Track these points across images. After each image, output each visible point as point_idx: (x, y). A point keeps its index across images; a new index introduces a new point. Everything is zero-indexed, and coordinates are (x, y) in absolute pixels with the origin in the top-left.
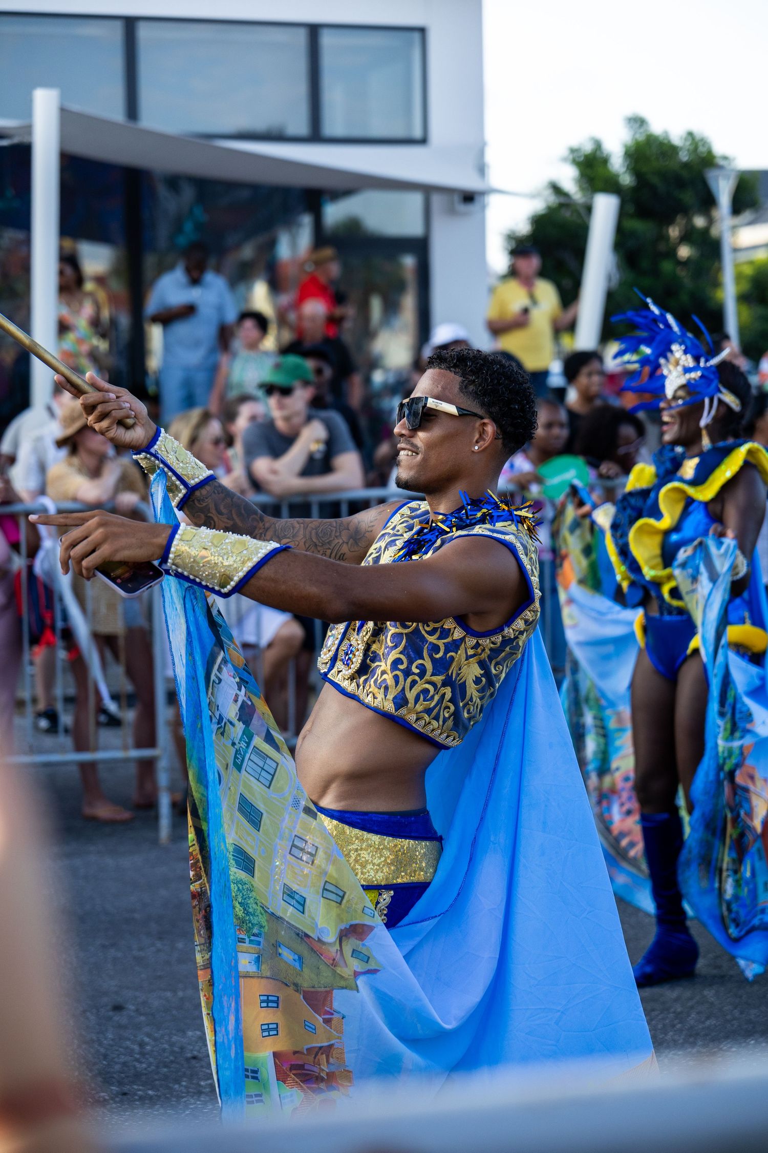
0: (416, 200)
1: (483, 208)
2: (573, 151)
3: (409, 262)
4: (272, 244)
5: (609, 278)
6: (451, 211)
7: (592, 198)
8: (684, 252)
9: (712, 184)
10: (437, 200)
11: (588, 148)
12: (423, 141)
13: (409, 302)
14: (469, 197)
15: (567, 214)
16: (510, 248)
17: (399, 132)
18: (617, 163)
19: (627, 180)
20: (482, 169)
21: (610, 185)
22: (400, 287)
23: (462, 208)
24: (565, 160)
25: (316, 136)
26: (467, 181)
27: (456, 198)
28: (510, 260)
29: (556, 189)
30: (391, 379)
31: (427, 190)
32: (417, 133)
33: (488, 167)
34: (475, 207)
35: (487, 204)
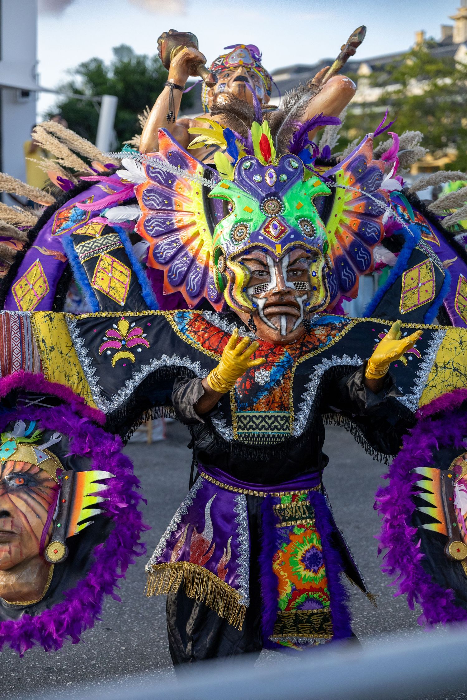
1: (35, 100)
2: (84, 65)
5: (111, 145)
6: (15, 102)
7: (100, 97)
10: (5, 93)
11: (93, 66)
14: (25, 93)
15: (80, 106)
18: (110, 75)
19: (119, 87)
20: (35, 76)
21: (111, 92)
23: (21, 99)
24: (78, 72)
26: (24, 83)
27: (19, 93)
29: (73, 88)
31: (1, 88)
33: (38, 75)
34: (30, 98)
35: (38, 98)
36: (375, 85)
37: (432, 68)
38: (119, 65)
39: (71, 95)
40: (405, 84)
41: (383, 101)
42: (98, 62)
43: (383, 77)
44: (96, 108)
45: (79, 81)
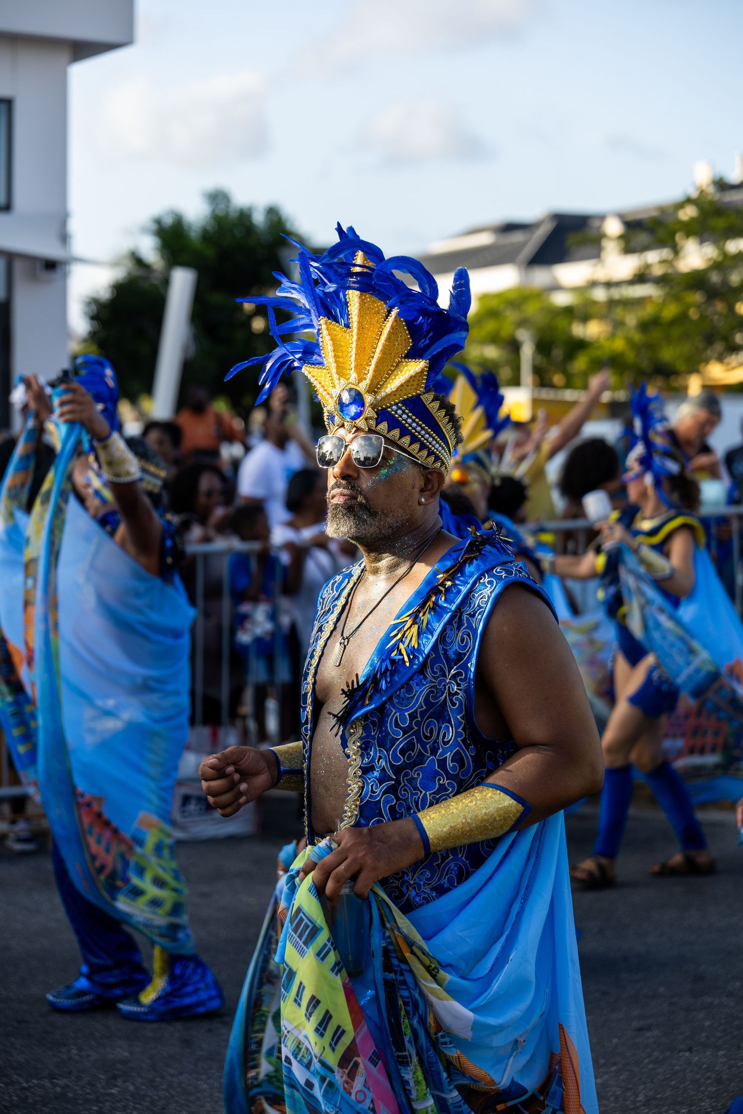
1: (65, 276)
2: (158, 221)
5: (186, 349)
6: (33, 277)
7: (171, 271)
8: (258, 324)
10: (18, 266)
11: (168, 221)
12: (6, 208)
14: (51, 265)
16: (91, 315)
20: (64, 238)
21: (190, 260)
23: (42, 274)
24: (145, 231)
26: (49, 249)
27: (38, 265)
28: (91, 326)
29: (138, 261)
31: (10, 256)
33: (70, 237)
34: (57, 275)
35: (69, 271)
36: (628, 249)
37: (720, 223)
39: (130, 267)
40: (676, 251)
41: (641, 278)
43: (643, 238)
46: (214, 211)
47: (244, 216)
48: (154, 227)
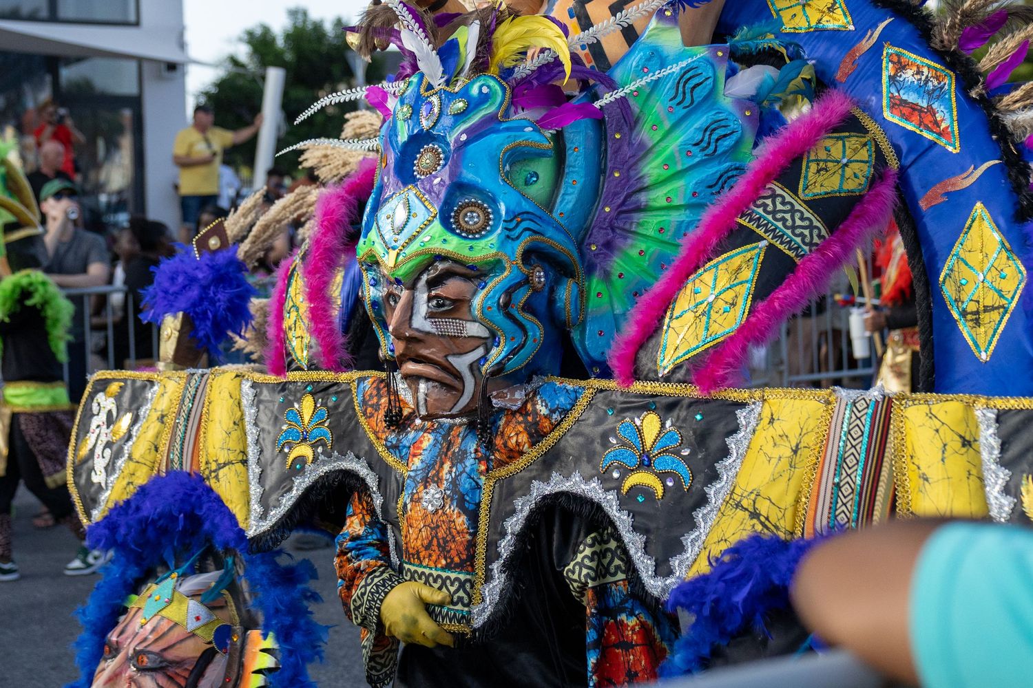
0: (132, 66)
1: (184, 75)
2: (250, 34)
3: (127, 113)
4: (20, 97)
5: (279, 129)
6: (160, 78)
7: (265, 70)
9: (351, 61)
10: (146, 67)
11: (259, 32)
12: (137, 24)
13: (126, 142)
14: (172, 67)
15: (240, 82)
17: (117, 17)
18: (280, 43)
19: (289, 57)
20: (182, 45)
21: (278, 61)
22: (120, 130)
23: (166, 74)
24: (240, 40)
25: (53, 17)
26: (167, 53)
27: (163, 67)
29: (234, 61)
30: (114, 199)
31: (140, 60)
32: (132, 18)
33: (187, 45)
34: (177, 74)
35: (187, 72)
38: (291, 30)
39: (230, 66)
42: (266, 30)
44: (260, 83)
45: (243, 52)
46: (295, 24)
47: (318, 28)
48: (246, 37)
